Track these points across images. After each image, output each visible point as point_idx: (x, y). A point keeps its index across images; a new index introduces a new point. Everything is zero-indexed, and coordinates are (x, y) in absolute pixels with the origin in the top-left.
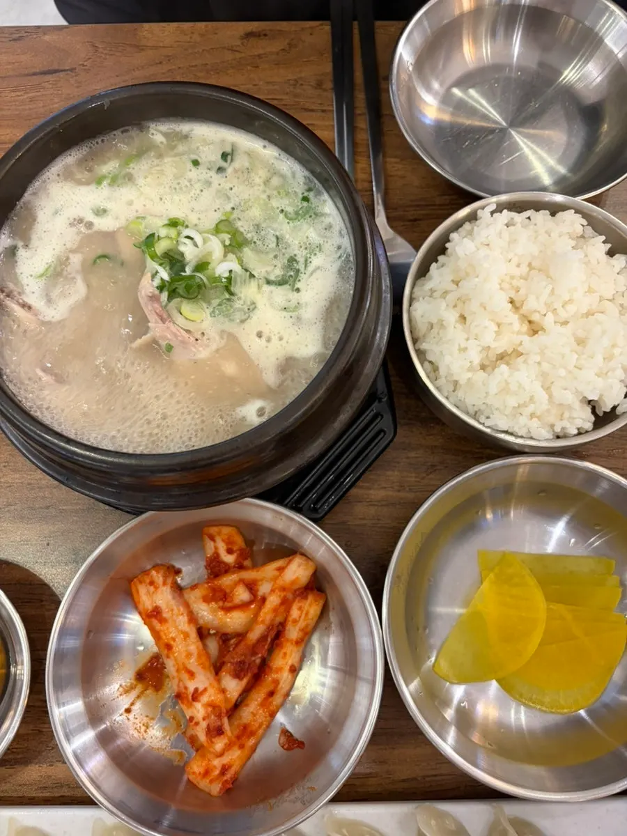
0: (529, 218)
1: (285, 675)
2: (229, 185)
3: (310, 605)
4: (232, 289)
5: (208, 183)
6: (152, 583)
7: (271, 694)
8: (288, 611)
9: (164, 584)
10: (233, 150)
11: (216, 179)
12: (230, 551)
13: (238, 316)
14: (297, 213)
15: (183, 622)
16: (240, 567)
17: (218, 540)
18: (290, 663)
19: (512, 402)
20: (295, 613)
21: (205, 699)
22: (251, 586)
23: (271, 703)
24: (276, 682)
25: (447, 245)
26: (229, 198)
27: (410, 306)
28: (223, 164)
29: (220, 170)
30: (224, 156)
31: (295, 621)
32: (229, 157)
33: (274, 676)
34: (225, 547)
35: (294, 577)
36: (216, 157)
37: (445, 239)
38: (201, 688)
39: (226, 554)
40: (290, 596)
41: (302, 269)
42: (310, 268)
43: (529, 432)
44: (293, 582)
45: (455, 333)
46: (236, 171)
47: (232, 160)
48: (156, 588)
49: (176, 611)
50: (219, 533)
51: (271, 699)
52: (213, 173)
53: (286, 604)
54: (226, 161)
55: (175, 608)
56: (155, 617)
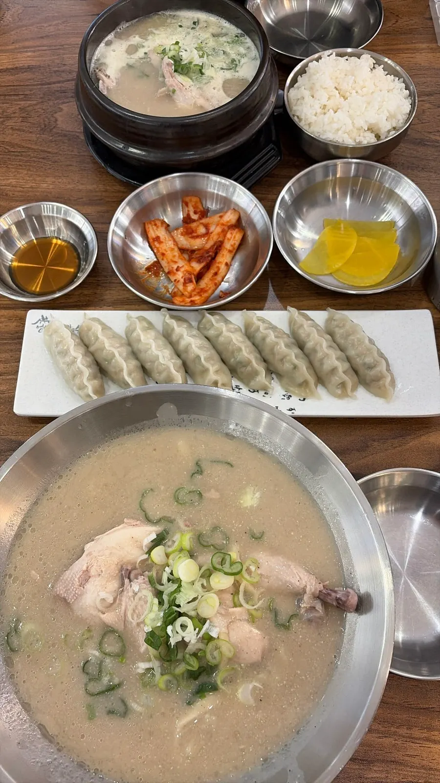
0: (347, 60)
1: (223, 267)
2: (198, 33)
3: (236, 233)
4: (203, 71)
5: (189, 33)
6: (155, 225)
7: (216, 274)
8: (225, 236)
9: (162, 226)
10: (198, 21)
11: (192, 32)
12: (195, 213)
13: (204, 81)
14: (233, 42)
15: (170, 244)
16: (200, 219)
17: (190, 205)
18: (225, 261)
19: (335, 126)
20: (229, 235)
21: (182, 270)
22: (207, 226)
23: (216, 279)
24: (219, 268)
25: (306, 69)
26: (199, 39)
27: (288, 92)
28: (194, 26)
29: (193, 28)
30: (194, 23)
31: (229, 239)
32: (197, 23)
33: (217, 265)
34: (193, 210)
35: (228, 220)
36: (190, 23)
37: (306, 65)
38: (180, 266)
39: (193, 214)
40: (226, 228)
41: (238, 64)
42: (241, 64)
43: (343, 141)
44: (228, 222)
45: (308, 99)
46: (200, 28)
47: (198, 24)
48: (157, 227)
49: (167, 239)
50: (191, 201)
51: (216, 277)
52: (190, 30)
53: (224, 232)
54: (195, 25)
55: (167, 237)
56: (157, 240)
